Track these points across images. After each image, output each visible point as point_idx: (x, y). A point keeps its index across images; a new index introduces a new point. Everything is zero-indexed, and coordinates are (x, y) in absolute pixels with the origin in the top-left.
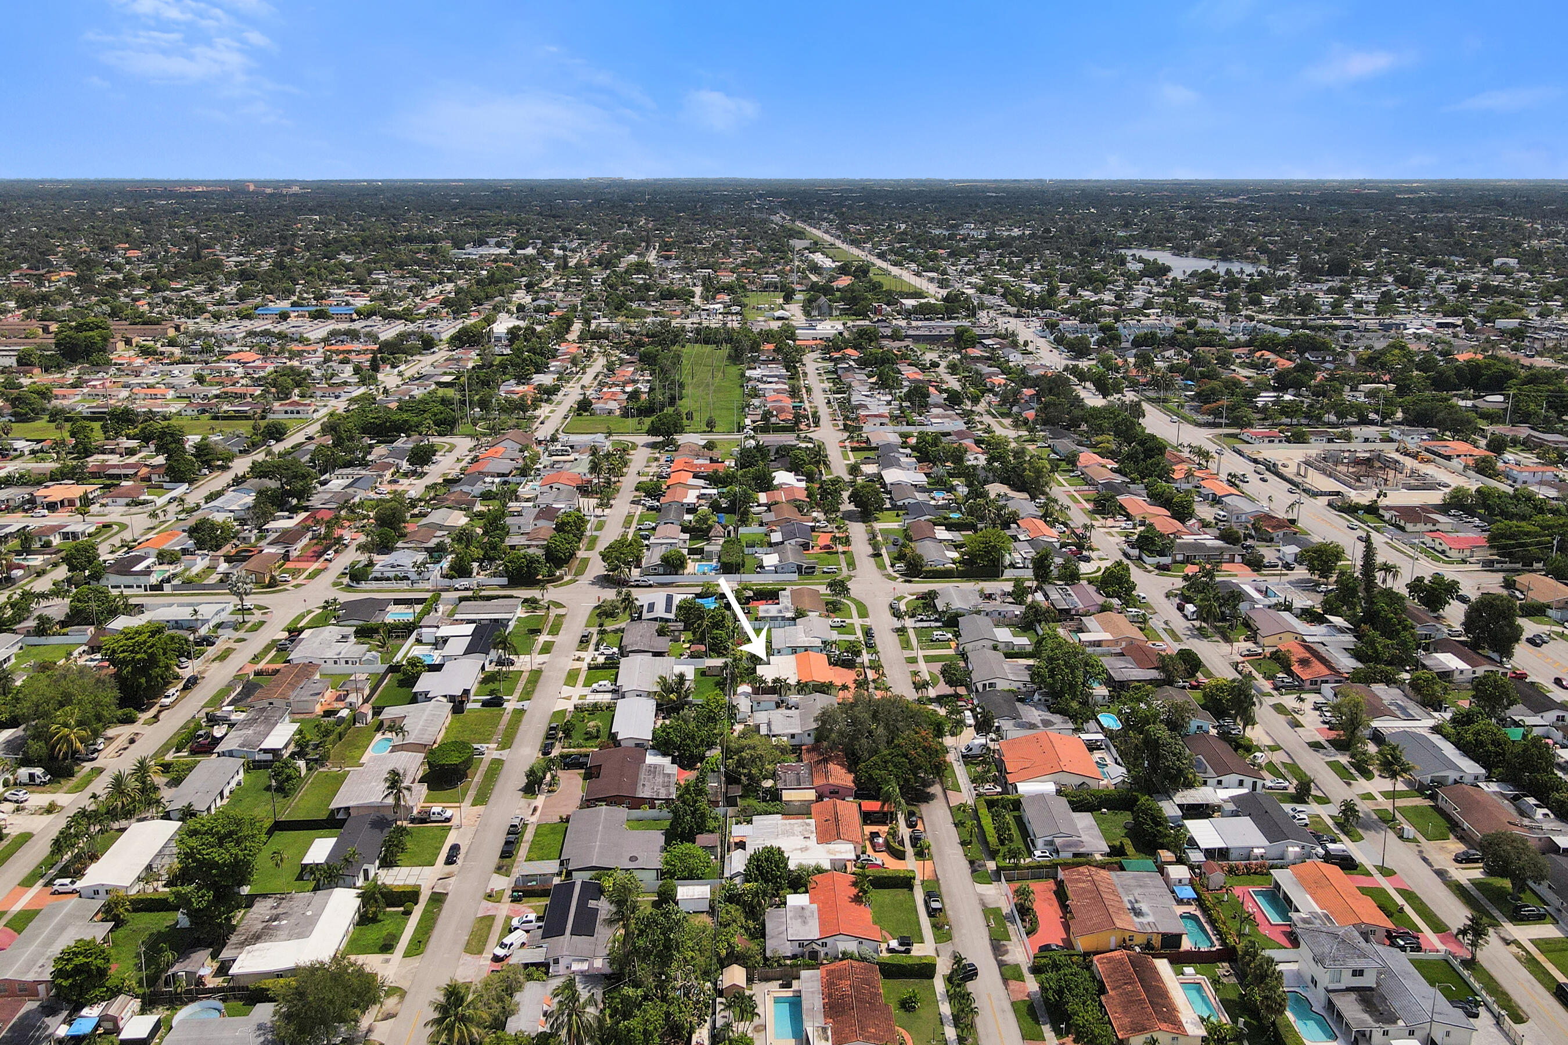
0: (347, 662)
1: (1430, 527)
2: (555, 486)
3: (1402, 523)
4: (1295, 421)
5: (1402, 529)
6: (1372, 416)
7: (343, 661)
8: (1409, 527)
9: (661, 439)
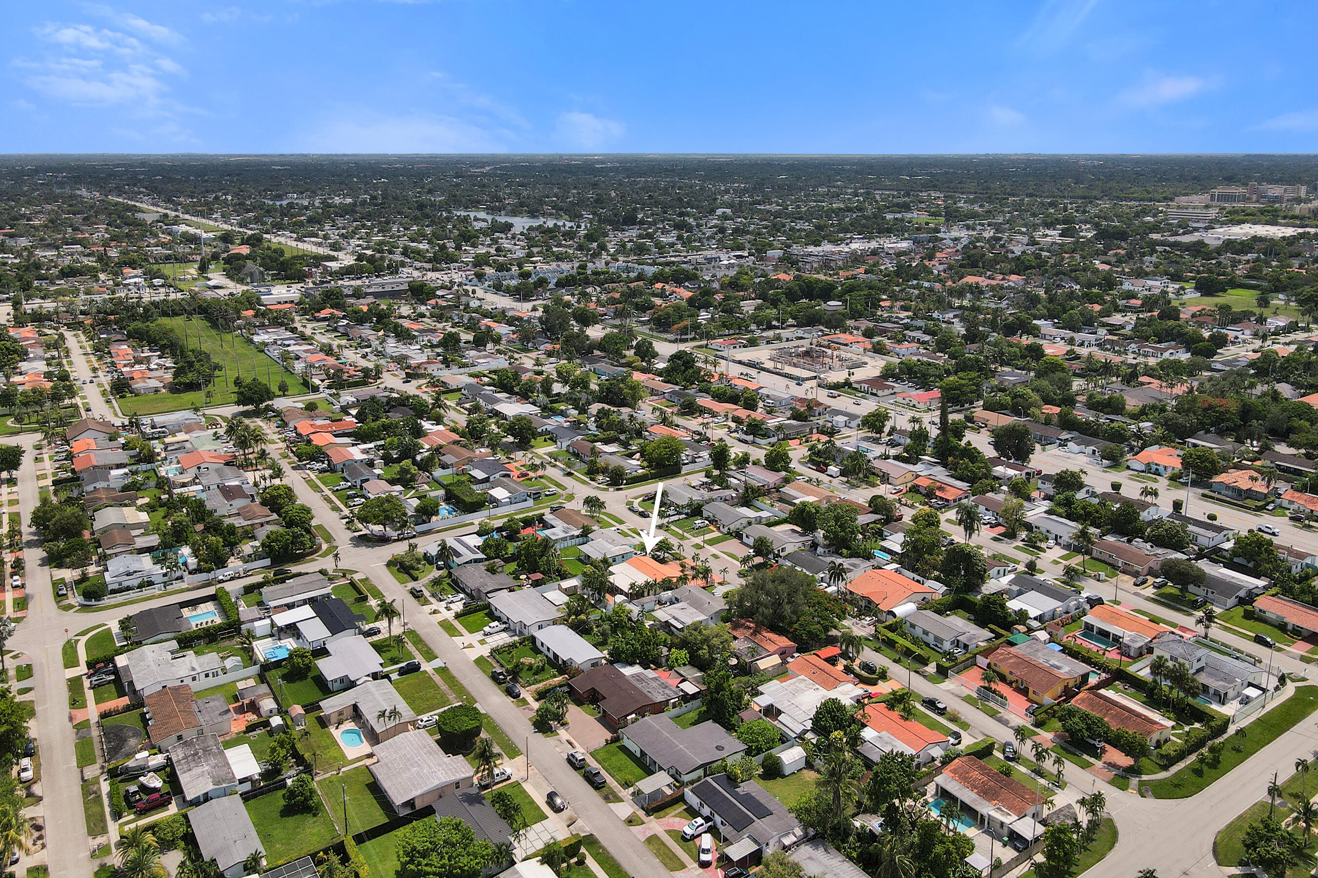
0: (207, 676)
1: (891, 391)
2: (202, 466)
3: (874, 391)
4: (731, 332)
5: (875, 395)
6: (774, 323)
7: (203, 675)
8: (880, 393)
9: (250, 407)
